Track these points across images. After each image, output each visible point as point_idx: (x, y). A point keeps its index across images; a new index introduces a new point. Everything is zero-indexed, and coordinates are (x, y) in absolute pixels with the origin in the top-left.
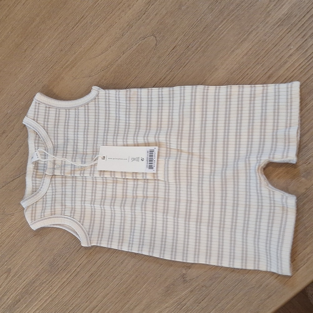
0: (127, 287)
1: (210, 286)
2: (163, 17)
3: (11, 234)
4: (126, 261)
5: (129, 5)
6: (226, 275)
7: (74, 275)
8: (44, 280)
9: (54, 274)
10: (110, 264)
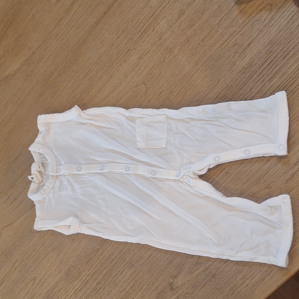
0: (126, 294)
1: (192, 293)
2: (152, 69)
3: (36, 248)
4: (125, 272)
5: (125, 60)
6: (205, 284)
7: (84, 283)
8: (62, 287)
9: (69, 282)
10: (112, 274)
